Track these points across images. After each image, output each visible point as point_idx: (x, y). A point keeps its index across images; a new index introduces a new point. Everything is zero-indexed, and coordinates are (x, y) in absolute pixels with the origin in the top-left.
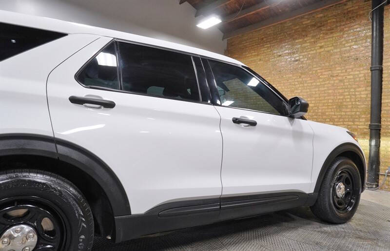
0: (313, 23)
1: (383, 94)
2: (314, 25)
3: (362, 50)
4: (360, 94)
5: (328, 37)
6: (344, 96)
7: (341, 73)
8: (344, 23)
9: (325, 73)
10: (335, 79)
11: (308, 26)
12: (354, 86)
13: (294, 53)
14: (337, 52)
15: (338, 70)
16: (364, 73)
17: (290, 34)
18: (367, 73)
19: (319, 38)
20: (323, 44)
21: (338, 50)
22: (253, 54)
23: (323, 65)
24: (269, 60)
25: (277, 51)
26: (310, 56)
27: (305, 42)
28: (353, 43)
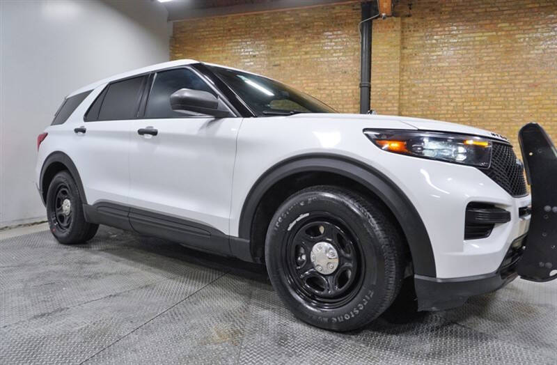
0: (297, 22)
2: (298, 25)
3: (350, 64)
5: (314, 42)
7: (329, 86)
8: (332, 29)
9: (312, 85)
10: (322, 92)
11: (291, 24)
12: (342, 103)
13: (273, 55)
14: (324, 62)
15: (326, 82)
16: (352, 89)
17: (268, 30)
18: (356, 89)
19: (304, 42)
20: (308, 49)
21: (326, 59)
22: (216, 49)
23: (309, 75)
25: (251, 50)
26: (293, 61)
27: (287, 43)
28: (341, 54)
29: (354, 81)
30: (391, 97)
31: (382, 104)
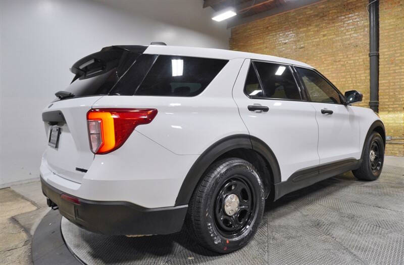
0: (316, 13)
1: (380, 76)
2: (317, 16)
3: (361, 38)
4: (360, 77)
5: (330, 26)
6: (346, 78)
7: (343, 58)
8: (344, 14)
9: (329, 59)
10: (337, 63)
11: (311, 16)
12: (354, 70)
13: (299, 41)
14: (338, 40)
15: (341, 56)
16: (363, 58)
17: (294, 23)
18: (366, 58)
19: (322, 27)
20: (326, 32)
21: (340, 38)
22: (259, 42)
23: (327, 51)
24: (275, 48)
25: (283, 39)
26: (314, 43)
27: (309, 31)
28: (353, 32)
29: (364, 52)
30: (399, 61)
31: (389, 68)
